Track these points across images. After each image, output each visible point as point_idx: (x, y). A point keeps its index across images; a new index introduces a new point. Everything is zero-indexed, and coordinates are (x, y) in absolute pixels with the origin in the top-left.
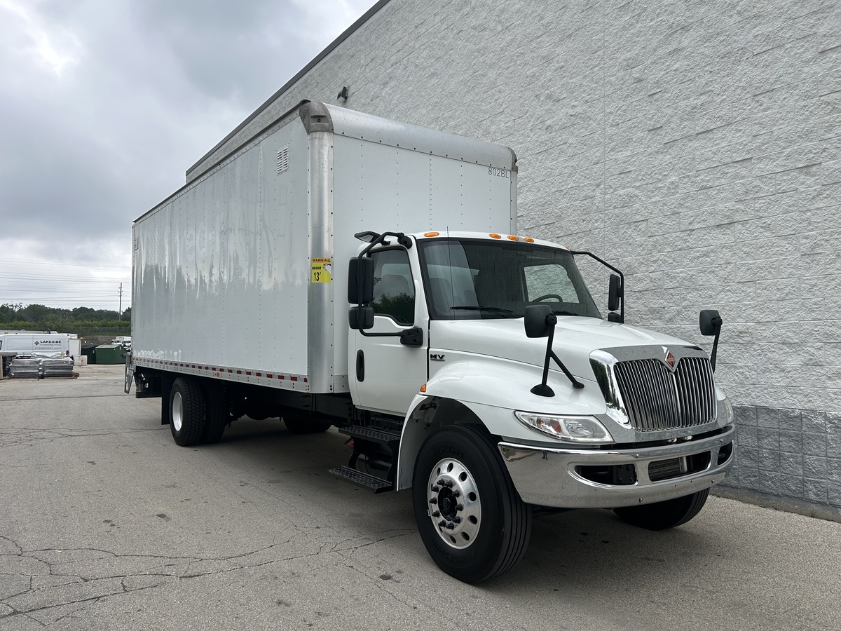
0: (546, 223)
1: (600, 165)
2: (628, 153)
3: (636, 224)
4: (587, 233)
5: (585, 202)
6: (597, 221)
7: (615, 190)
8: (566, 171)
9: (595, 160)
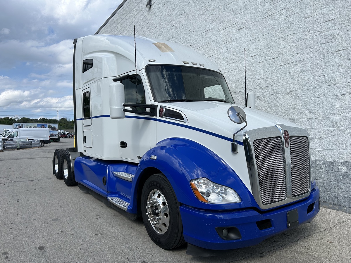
0: (271, 58)
1: (310, 18)
2: (331, 8)
3: (338, 52)
4: (301, 62)
5: (299, 43)
6: (307, 53)
7: (321, 33)
8: (285, 25)
9: (306, 16)
